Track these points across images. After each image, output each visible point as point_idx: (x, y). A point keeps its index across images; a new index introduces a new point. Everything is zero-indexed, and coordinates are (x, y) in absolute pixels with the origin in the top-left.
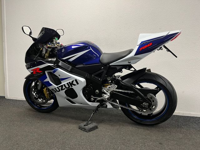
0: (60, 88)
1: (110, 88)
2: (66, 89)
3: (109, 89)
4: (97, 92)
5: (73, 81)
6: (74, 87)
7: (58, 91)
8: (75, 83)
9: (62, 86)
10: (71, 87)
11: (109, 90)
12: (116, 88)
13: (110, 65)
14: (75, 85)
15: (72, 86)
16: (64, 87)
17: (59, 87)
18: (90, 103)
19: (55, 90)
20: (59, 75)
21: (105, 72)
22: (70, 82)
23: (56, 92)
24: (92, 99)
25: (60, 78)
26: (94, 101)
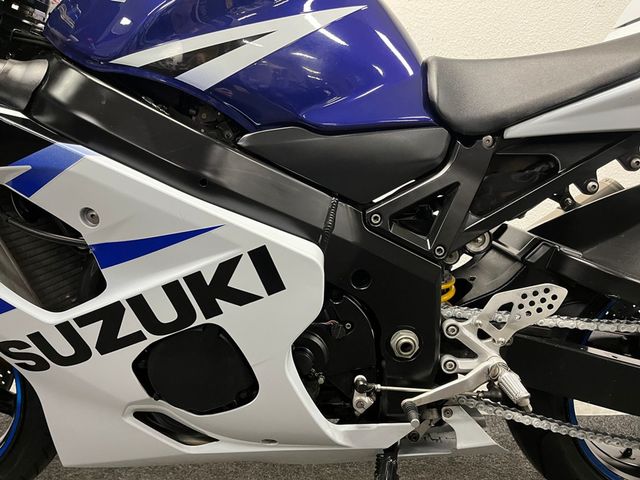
0: (91, 334)
1: (507, 307)
2: (151, 338)
3: (502, 317)
4: (406, 347)
5: (227, 268)
6: (230, 318)
7: (65, 361)
8: (246, 278)
9: (113, 314)
10: (200, 319)
11: (498, 325)
12: (557, 304)
13: (512, 133)
14: (242, 298)
15: (212, 310)
16: (130, 324)
17: (83, 321)
18: (339, 433)
19: (34, 350)
20: (87, 213)
21: (469, 187)
22: (195, 279)
23: (42, 366)
24: (357, 397)
25: (92, 235)
26: (372, 416)
